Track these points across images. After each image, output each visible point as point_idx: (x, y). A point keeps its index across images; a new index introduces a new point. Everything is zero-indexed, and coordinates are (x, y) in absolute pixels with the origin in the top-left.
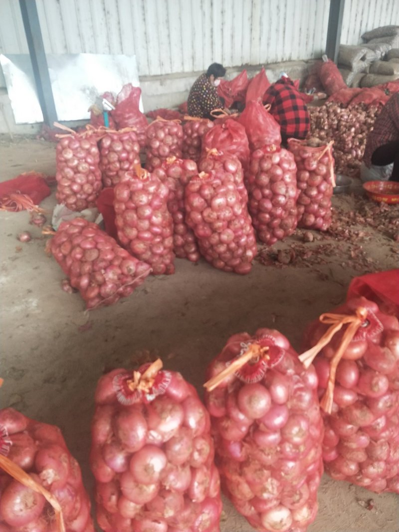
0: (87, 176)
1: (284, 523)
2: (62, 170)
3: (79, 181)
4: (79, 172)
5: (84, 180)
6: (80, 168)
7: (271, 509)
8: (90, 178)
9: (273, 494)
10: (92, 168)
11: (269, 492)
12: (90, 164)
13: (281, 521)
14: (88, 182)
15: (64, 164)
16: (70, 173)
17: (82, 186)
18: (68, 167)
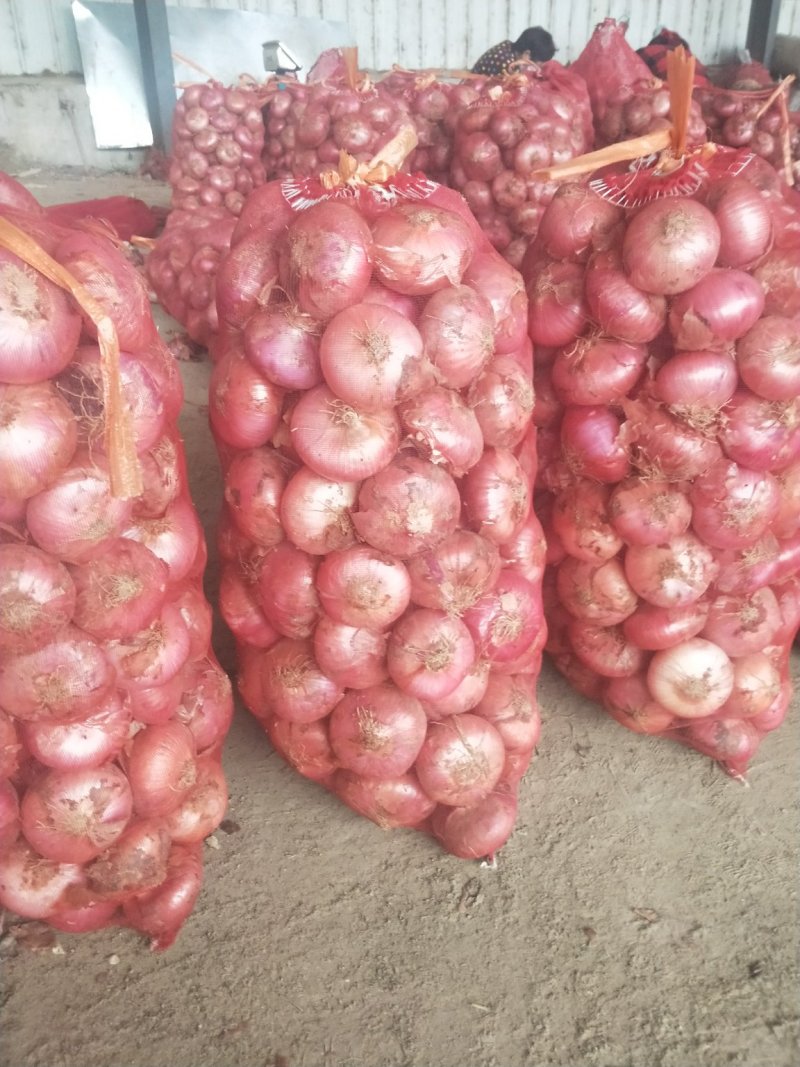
0: (236, 176)
1: (711, 681)
2: (184, 157)
3: (218, 182)
4: (220, 162)
5: (229, 184)
6: (223, 154)
7: (680, 640)
8: (243, 179)
9: (691, 583)
10: (246, 156)
11: (682, 575)
12: (244, 148)
13: (706, 676)
14: (236, 187)
15: (187, 144)
16: (200, 163)
17: (223, 194)
18: (197, 149)
